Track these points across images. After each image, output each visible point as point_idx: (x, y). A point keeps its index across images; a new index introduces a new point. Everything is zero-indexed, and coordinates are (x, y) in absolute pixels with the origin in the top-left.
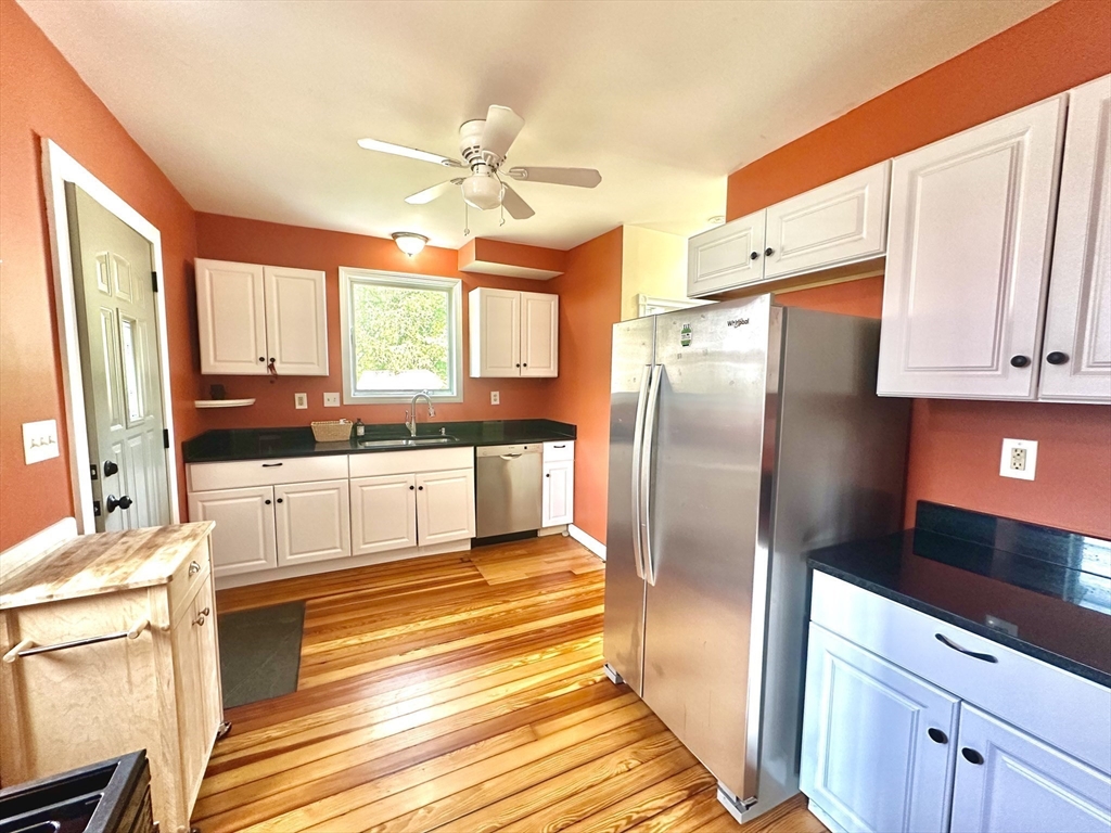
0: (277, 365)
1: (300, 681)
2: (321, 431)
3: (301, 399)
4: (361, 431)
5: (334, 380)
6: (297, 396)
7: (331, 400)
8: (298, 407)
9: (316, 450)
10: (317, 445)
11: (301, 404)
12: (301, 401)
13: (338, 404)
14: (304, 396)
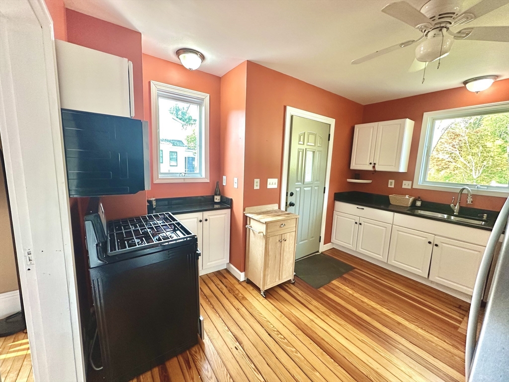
0: (376, 166)
1: (322, 288)
2: (394, 199)
3: (391, 182)
4: (419, 204)
5: (409, 175)
6: (390, 181)
7: (406, 185)
8: (389, 186)
9: (389, 208)
10: (390, 205)
11: (391, 185)
12: (391, 184)
13: (410, 188)
14: (393, 181)
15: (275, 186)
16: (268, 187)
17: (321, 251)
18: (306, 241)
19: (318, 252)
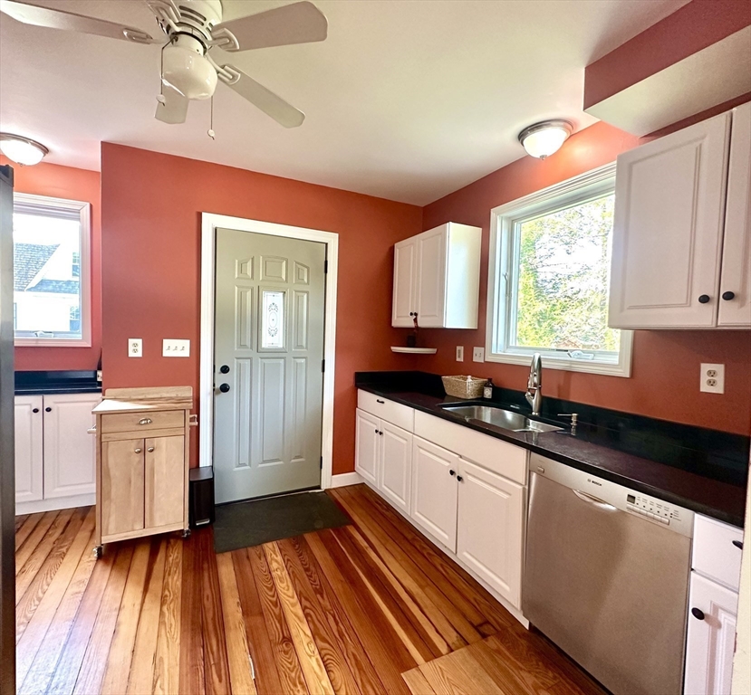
0: (419, 319)
4: (487, 392)
7: (477, 355)
8: (458, 359)
12: (460, 354)
13: (482, 360)
14: (462, 348)
15: (186, 353)
16: (164, 355)
17: (324, 487)
18: (281, 462)
19: (319, 487)
